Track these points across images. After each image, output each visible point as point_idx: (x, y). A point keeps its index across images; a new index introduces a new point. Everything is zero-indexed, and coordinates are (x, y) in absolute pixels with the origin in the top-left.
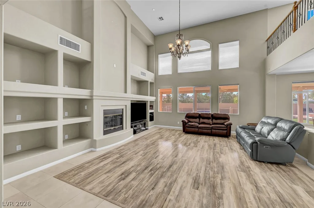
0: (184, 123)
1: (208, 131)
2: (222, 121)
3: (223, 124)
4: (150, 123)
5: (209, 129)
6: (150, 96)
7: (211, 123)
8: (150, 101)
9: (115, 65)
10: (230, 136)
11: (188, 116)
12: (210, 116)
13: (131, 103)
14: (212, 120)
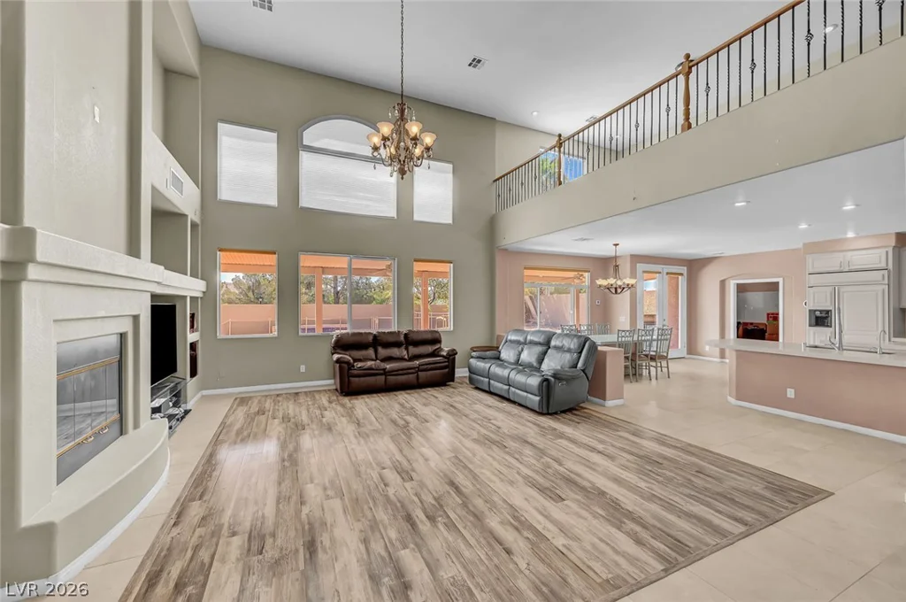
0: (343, 365)
1: (411, 376)
2: (430, 349)
3: (433, 354)
4: (191, 384)
5: (413, 371)
6: (191, 276)
7: (406, 357)
8: (191, 297)
9: (96, 108)
10: (453, 380)
11: (342, 345)
12: (402, 338)
13: (152, 306)
14: (407, 349)
